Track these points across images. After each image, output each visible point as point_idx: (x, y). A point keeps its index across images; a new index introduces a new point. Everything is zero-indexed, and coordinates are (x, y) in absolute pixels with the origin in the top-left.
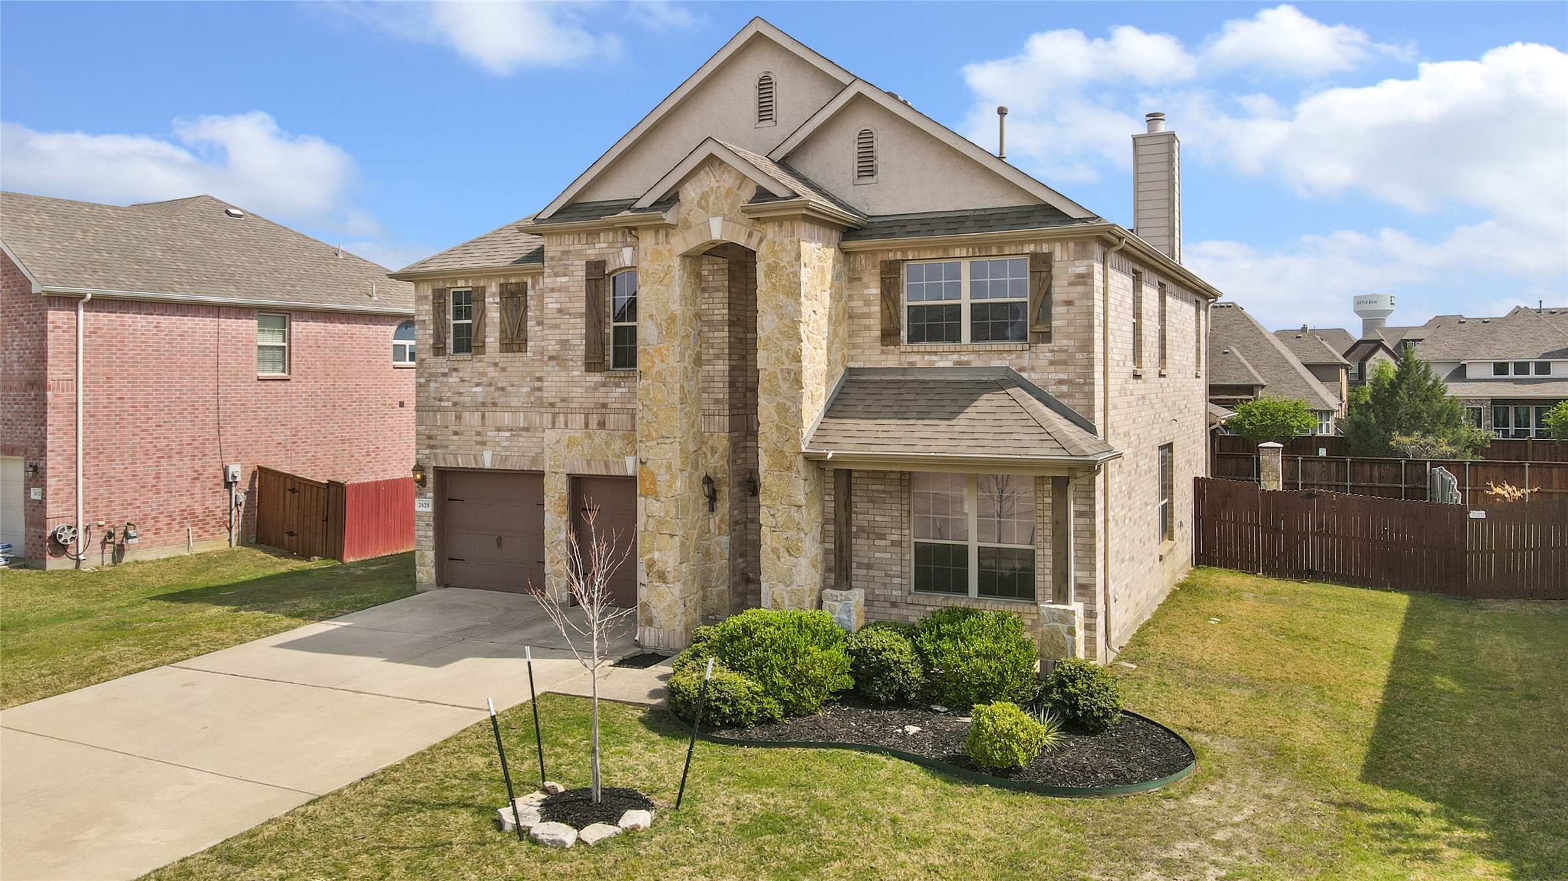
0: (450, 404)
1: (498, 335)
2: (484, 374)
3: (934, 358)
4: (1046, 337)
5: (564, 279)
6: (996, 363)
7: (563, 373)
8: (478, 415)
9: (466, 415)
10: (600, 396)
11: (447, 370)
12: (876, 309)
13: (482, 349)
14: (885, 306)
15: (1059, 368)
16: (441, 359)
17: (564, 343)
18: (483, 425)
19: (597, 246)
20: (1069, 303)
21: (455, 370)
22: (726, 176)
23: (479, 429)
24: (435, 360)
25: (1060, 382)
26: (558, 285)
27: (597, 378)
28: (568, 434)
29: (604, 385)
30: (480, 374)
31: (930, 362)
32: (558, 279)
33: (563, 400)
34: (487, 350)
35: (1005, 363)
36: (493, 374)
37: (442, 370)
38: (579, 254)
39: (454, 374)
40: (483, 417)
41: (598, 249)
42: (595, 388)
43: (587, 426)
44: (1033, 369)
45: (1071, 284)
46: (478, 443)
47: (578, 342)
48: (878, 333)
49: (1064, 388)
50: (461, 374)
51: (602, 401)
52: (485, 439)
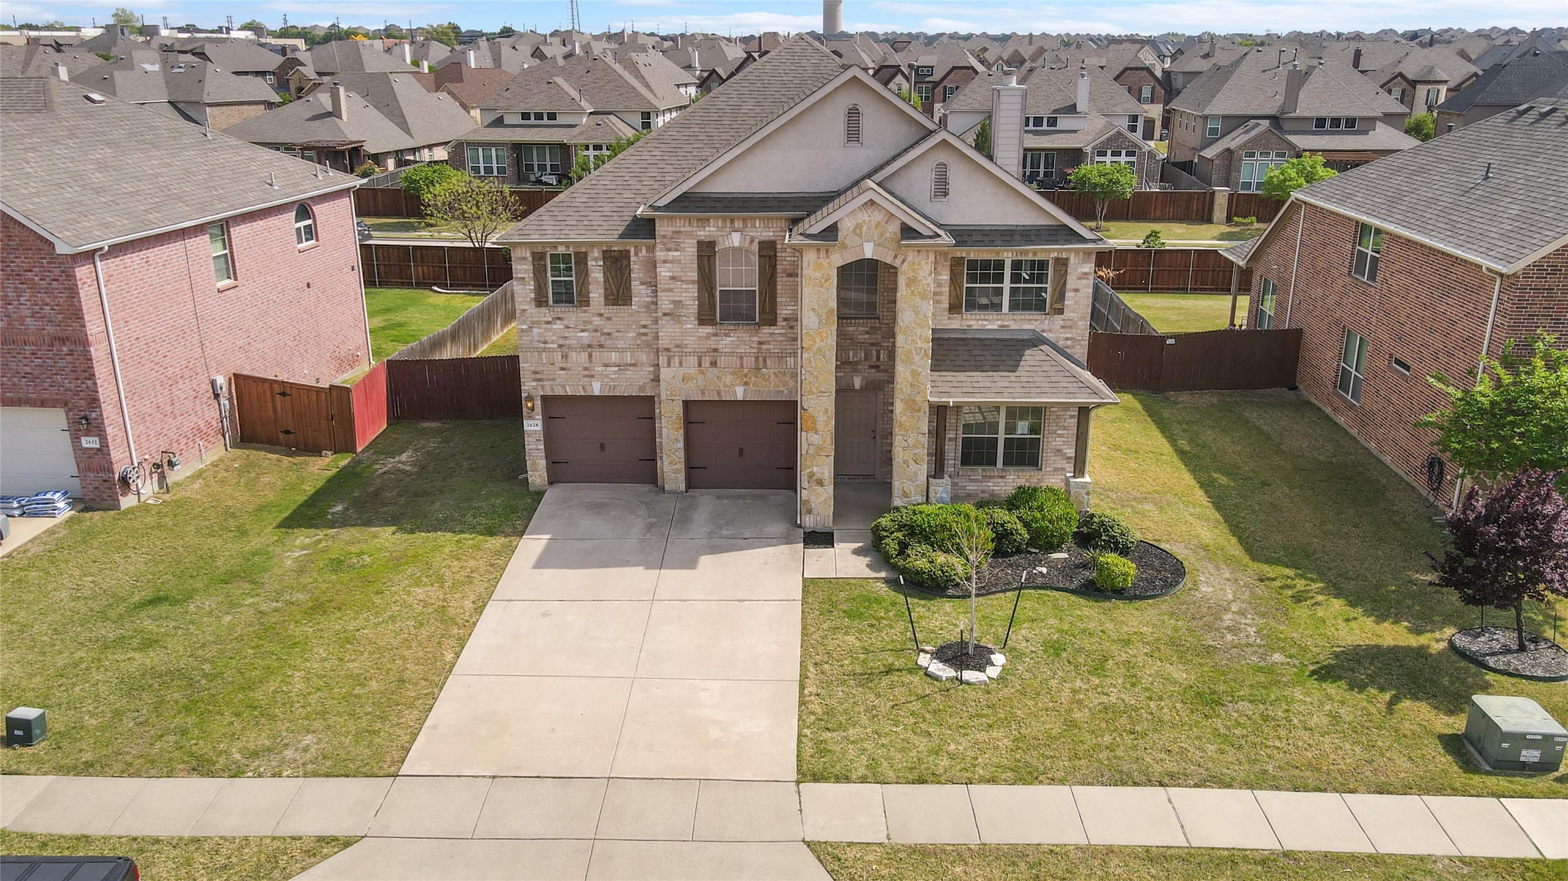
0: (556, 346)
1: (602, 291)
2: (591, 323)
3: (985, 323)
4: (1061, 311)
5: (676, 254)
6: (1027, 326)
7: (678, 326)
8: (585, 355)
9: (573, 355)
10: (712, 343)
11: (550, 319)
12: (946, 289)
13: (585, 302)
14: (953, 288)
15: (1067, 330)
16: (543, 310)
17: (678, 303)
18: (591, 361)
19: (707, 229)
20: (1076, 290)
21: (559, 319)
22: (876, 213)
23: (587, 365)
24: (538, 310)
25: (1067, 339)
26: (670, 258)
27: (709, 329)
28: (682, 371)
29: (716, 335)
30: (584, 322)
31: (982, 325)
32: (670, 253)
33: (677, 346)
34: (591, 303)
35: (1033, 327)
36: (599, 323)
37: (546, 319)
38: (690, 235)
39: (558, 322)
40: (590, 356)
41: (709, 231)
42: (708, 337)
43: (700, 365)
44: (1050, 331)
45: (1079, 278)
46: (585, 376)
47: (691, 303)
48: (947, 306)
49: (1069, 343)
50: (566, 322)
51: (713, 347)
52: (593, 373)
